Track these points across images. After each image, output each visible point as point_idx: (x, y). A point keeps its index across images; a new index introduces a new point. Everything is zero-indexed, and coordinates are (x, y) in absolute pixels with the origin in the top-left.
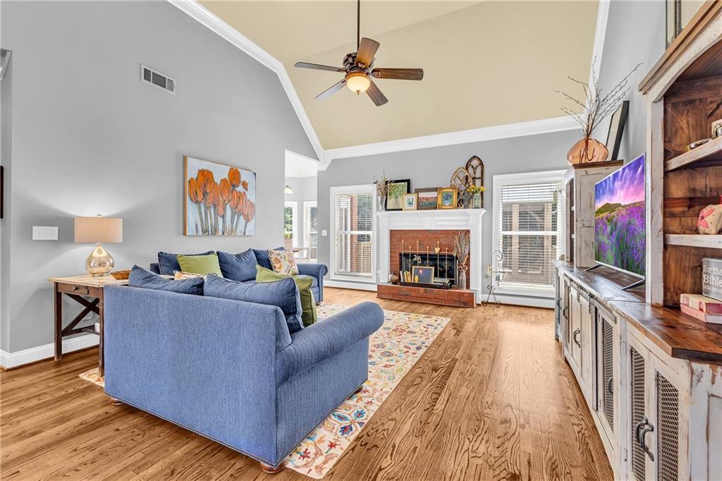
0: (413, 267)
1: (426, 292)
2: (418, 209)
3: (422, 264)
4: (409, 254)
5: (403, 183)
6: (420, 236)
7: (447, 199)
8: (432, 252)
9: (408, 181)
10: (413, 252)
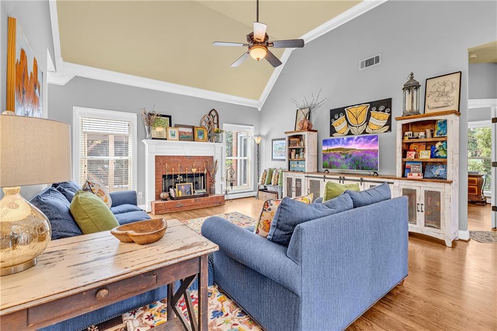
0: (177, 185)
1: (196, 201)
2: (179, 140)
3: (184, 182)
4: (172, 175)
5: (165, 118)
6: (180, 160)
7: (200, 135)
8: (190, 172)
9: (170, 117)
10: (176, 173)
